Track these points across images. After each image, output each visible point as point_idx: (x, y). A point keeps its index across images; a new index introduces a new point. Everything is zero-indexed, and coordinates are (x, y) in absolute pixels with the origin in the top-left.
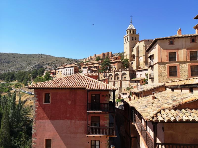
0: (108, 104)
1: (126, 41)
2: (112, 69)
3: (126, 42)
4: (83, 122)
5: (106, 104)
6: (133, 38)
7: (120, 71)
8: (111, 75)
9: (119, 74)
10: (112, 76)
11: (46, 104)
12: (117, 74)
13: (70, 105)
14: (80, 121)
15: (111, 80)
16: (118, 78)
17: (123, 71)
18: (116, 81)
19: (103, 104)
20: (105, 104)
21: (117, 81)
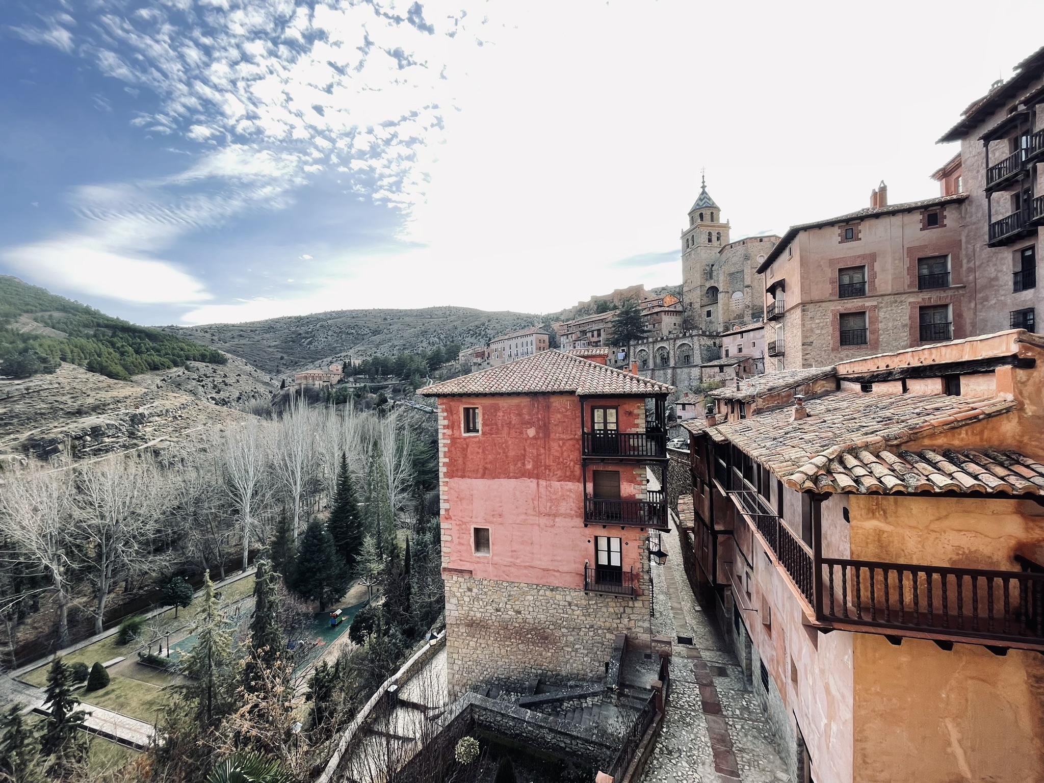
0: (644, 436)
1: (688, 247)
2: (645, 335)
3: (689, 250)
4: (570, 485)
5: (637, 434)
7: (671, 339)
8: (642, 352)
9: (666, 347)
11: (470, 437)
12: (663, 350)
13: (535, 438)
14: (562, 483)
15: (644, 367)
16: (665, 360)
17: (680, 339)
18: (659, 370)
19: (629, 435)
20: (635, 436)
21: (663, 369)
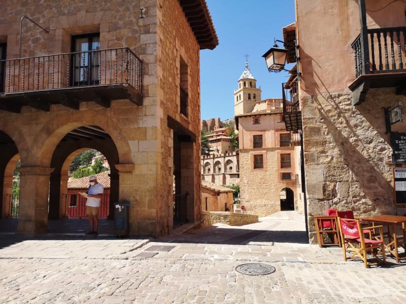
1: (238, 101)
2: (211, 153)
3: (238, 103)
6: (249, 95)
7: (222, 157)
8: (207, 164)
9: (220, 161)
10: (209, 166)
12: (218, 163)
15: (208, 173)
16: (220, 169)
17: (227, 156)
18: (216, 175)
21: (218, 175)
